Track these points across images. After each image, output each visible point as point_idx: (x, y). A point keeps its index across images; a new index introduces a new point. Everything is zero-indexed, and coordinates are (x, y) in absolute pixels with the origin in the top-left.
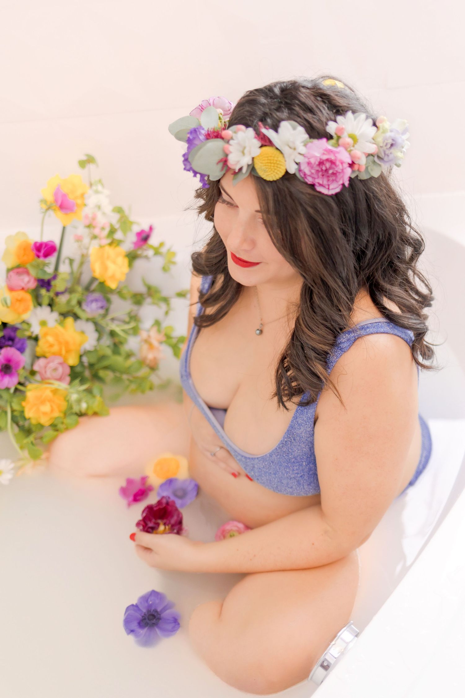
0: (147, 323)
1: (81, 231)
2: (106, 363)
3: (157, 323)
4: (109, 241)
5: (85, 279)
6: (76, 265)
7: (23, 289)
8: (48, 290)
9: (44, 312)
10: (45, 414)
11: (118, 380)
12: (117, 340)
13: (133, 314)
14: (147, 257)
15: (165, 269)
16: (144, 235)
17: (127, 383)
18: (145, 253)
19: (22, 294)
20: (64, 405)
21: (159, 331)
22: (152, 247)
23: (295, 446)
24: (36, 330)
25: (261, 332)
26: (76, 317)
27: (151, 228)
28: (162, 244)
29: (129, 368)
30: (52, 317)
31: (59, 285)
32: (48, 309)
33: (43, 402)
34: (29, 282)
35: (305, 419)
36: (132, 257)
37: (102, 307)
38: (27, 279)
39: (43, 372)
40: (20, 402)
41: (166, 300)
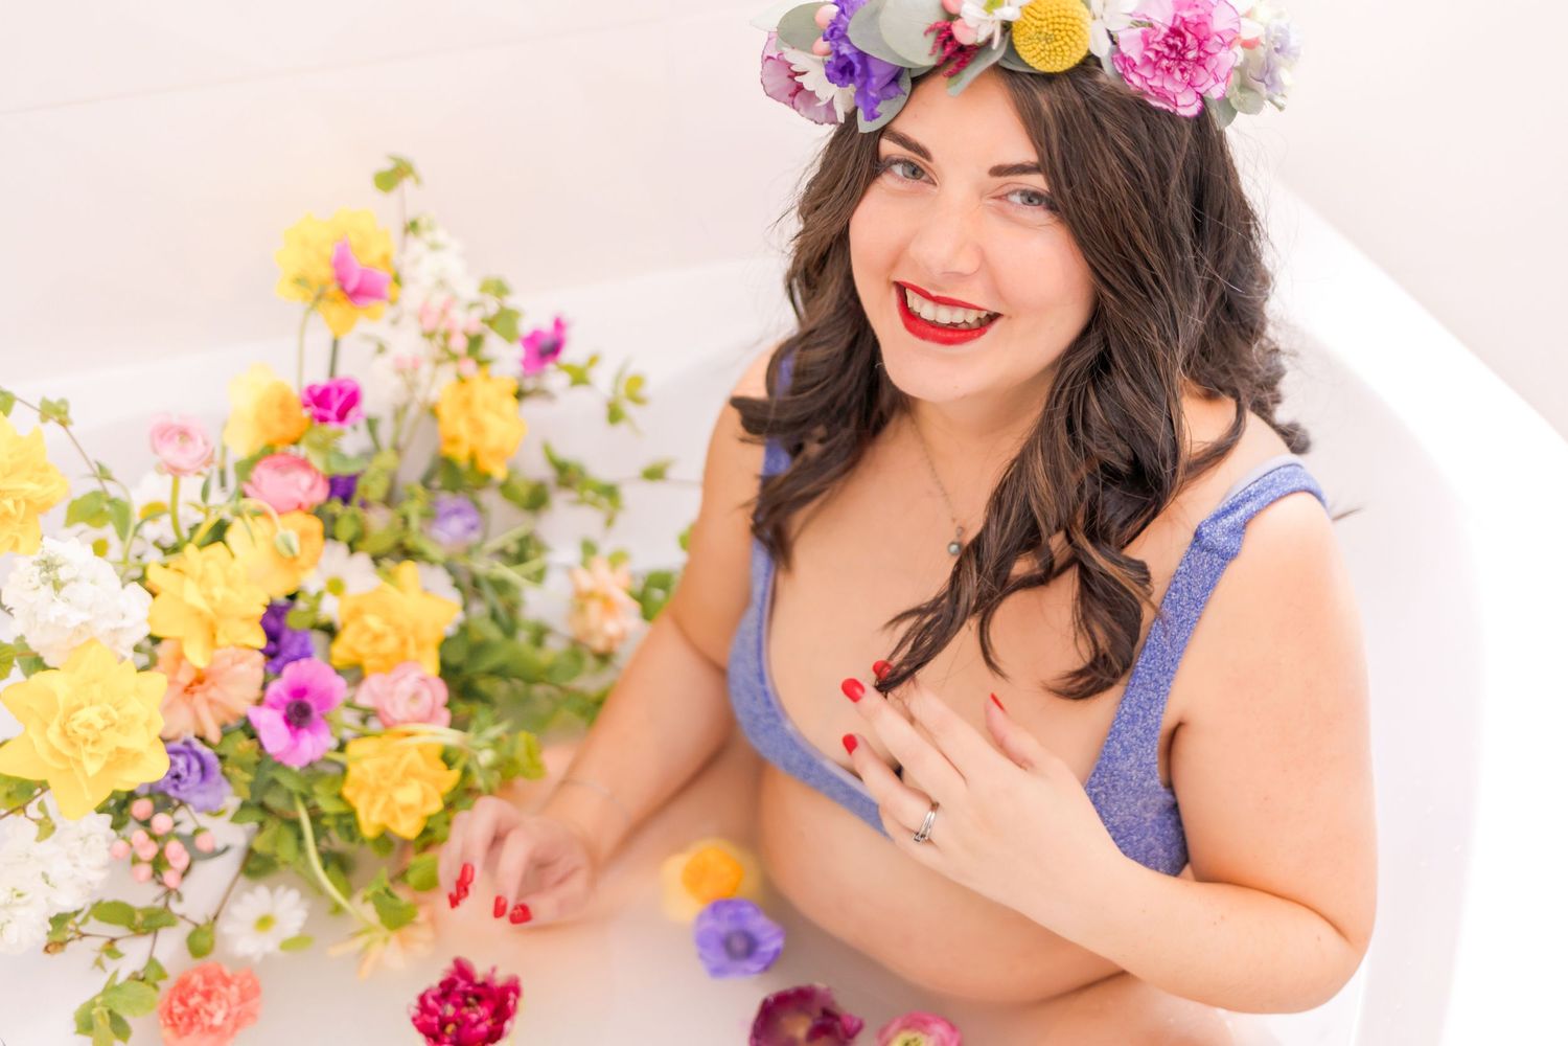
1: (413, 345)
2: (490, 661)
3: (589, 548)
7: (300, 507)
8: (347, 502)
9: (335, 558)
10: (408, 809)
11: (521, 700)
15: (614, 417)
16: (546, 344)
19: (299, 520)
20: (448, 780)
22: (569, 366)
23: (1114, 801)
24: (330, 609)
27: (559, 325)
28: (594, 359)
29: (550, 668)
30: (356, 569)
31: (373, 487)
32: (347, 550)
33: (401, 781)
34: (312, 488)
35: (1141, 732)
37: (473, 527)
38: (305, 480)
39: (388, 708)
40: (334, 792)
41: (610, 492)
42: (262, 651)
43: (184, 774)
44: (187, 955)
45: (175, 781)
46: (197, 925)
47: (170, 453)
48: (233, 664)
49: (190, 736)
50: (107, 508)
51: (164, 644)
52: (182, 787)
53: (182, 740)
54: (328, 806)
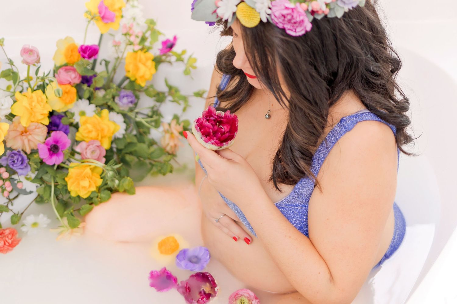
0: (167, 118)
1: (119, 37)
2: (132, 149)
3: (176, 118)
4: (140, 47)
5: (118, 78)
6: (111, 67)
7: (70, 83)
8: (89, 86)
9: (84, 104)
10: (84, 188)
11: (141, 164)
12: (141, 130)
13: (155, 109)
14: (170, 62)
15: (186, 72)
16: (169, 44)
17: (150, 166)
18: (168, 59)
19: (69, 87)
20: (100, 182)
21: (178, 123)
22: (175, 54)
24: (77, 119)
25: (270, 116)
26: (110, 109)
27: (175, 38)
28: (184, 52)
29: (151, 154)
30: (90, 109)
31: (99, 82)
32: (87, 102)
33: (84, 178)
34: (75, 78)
36: (158, 61)
37: (131, 102)
38: (73, 75)
39: (84, 153)
40: (63, 178)
41: (185, 99)
42: (47, 126)
43: (16, 161)
44: (10, 222)
45: (13, 163)
46: (15, 214)
47: (26, 57)
48: (36, 128)
49: (20, 150)
50: (11, 74)
51: (16, 118)
52: (15, 165)
53: (17, 150)
54: (60, 182)
